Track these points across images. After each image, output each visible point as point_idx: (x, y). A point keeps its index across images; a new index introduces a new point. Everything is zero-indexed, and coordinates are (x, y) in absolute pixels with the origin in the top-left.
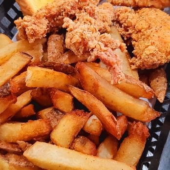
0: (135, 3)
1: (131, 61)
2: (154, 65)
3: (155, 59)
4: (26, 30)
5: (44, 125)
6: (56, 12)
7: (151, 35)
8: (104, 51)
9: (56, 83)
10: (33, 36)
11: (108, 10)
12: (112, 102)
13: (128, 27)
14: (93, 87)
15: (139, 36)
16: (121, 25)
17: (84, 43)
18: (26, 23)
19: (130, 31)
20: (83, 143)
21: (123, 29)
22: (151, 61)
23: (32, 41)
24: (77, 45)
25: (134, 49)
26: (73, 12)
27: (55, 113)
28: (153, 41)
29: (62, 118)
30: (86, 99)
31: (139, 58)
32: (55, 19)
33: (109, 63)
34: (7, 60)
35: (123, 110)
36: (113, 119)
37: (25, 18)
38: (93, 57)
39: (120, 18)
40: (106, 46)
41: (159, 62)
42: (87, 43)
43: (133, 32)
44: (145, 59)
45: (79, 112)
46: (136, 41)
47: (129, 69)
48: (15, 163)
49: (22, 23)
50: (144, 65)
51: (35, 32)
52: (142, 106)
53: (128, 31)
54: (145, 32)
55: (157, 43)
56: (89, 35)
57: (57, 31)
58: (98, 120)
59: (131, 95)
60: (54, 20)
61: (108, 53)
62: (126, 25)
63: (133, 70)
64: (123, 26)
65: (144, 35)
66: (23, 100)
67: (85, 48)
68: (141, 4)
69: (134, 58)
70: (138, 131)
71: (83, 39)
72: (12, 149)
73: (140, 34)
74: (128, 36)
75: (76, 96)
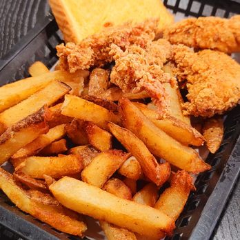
0: (196, 43)
1: (183, 106)
2: (209, 110)
3: (210, 103)
4: (68, 57)
5: (76, 162)
6: (104, 42)
7: (209, 77)
8: (152, 82)
9: (94, 117)
10: (75, 64)
11: (163, 47)
12: (156, 145)
13: (184, 67)
14: (135, 126)
15: (196, 79)
16: (176, 65)
17: (130, 72)
18: (69, 50)
19: (186, 72)
20: (117, 186)
21: (178, 69)
22: (206, 105)
23: (73, 70)
24: (123, 73)
25: (188, 93)
26: (123, 44)
27: (90, 150)
28: (210, 83)
29: (96, 156)
30: (126, 137)
31: (192, 102)
32: (102, 50)
33: (156, 95)
34: (43, 88)
35: (166, 156)
36: (154, 161)
37: (69, 44)
38: (139, 88)
39: (176, 57)
40: (154, 78)
41: (215, 108)
42: (134, 72)
43: (189, 74)
44: (199, 103)
45: (117, 152)
46: (191, 84)
47: (180, 114)
48: (38, 199)
49: (64, 50)
50: (197, 110)
51: (78, 60)
52: (190, 154)
53: (183, 71)
54: (203, 74)
55: (215, 86)
56: (137, 64)
57: (103, 65)
58: (136, 161)
59: (178, 140)
60: (101, 52)
61: (155, 85)
62: (181, 64)
63: (185, 116)
64: (178, 65)
65: (201, 76)
66: (55, 134)
67: (131, 78)
68: (202, 44)
69: (187, 103)
70: (182, 180)
71: (130, 68)
72: (36, 184)
73: (196, 76)
74: (183, 77)
75: (115, 133)
